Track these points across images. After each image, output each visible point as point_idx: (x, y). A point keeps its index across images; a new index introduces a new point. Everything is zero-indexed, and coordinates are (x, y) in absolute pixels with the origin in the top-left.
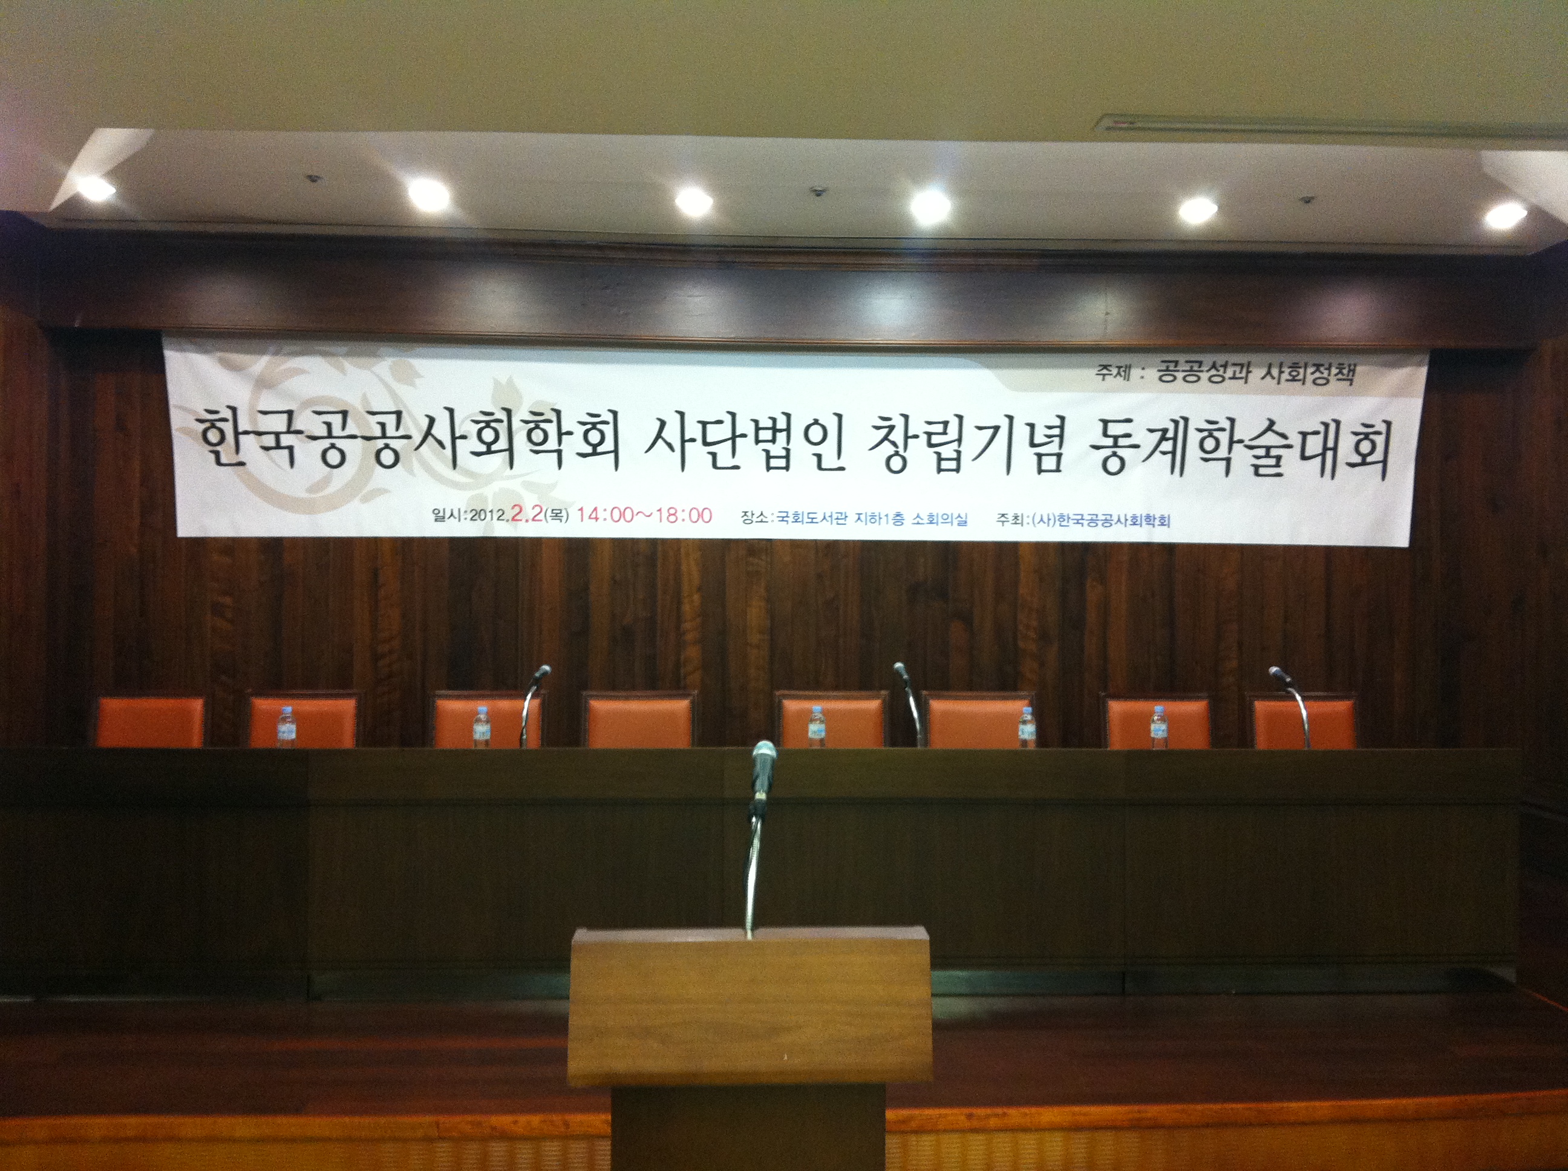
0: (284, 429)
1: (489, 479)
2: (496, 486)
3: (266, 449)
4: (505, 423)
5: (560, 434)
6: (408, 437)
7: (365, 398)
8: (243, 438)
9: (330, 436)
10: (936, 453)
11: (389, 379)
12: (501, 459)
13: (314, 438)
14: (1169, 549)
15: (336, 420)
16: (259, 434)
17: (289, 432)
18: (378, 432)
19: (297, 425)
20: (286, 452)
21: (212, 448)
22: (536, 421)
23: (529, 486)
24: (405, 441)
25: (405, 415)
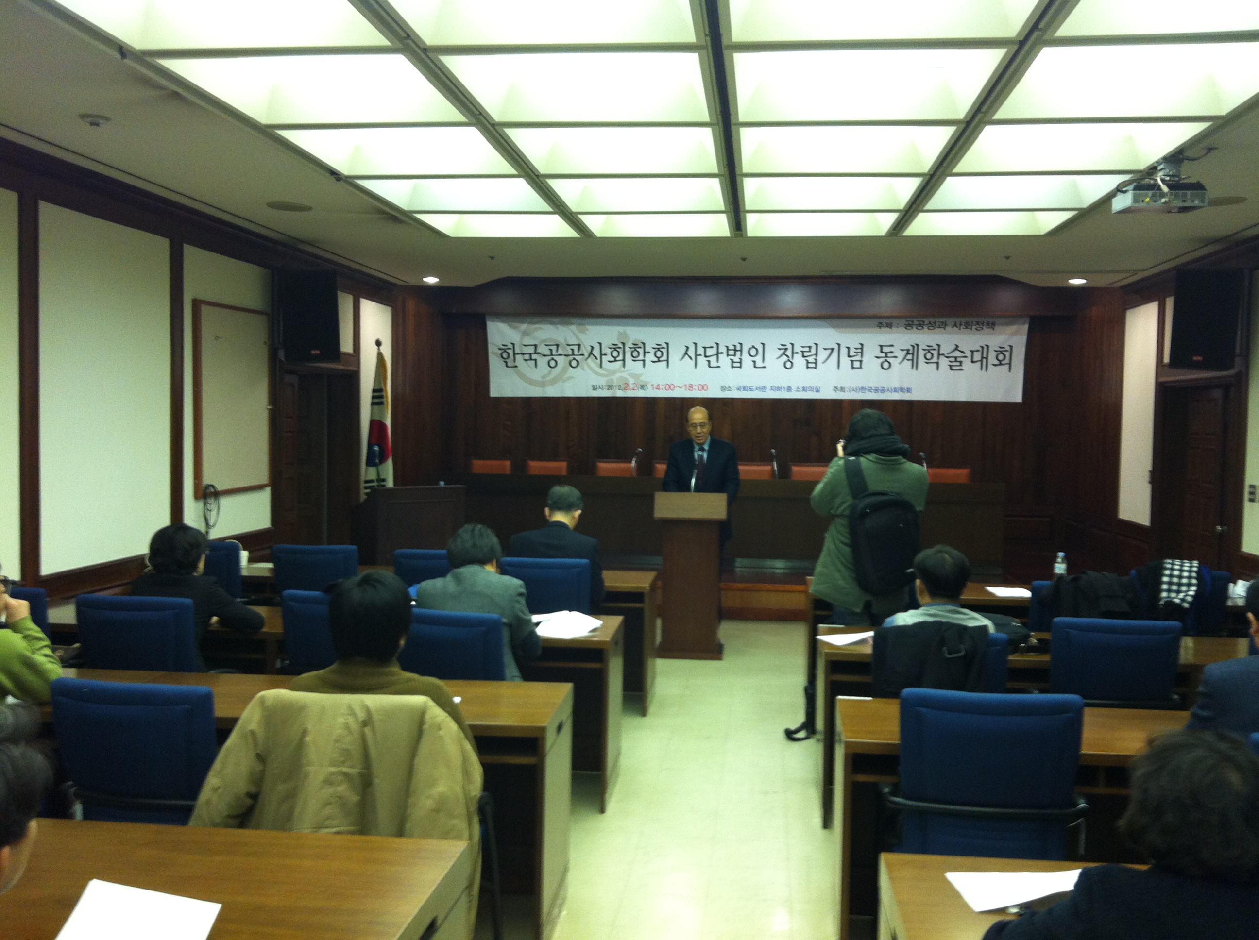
0: (534, 352)
1: (614, 372)
2: (618, 375)
3: (526, 360)
4: (623, 349)
5: (645, 353)
6: (583, 355)
7: (566, 339)
8: (517, 356)
9: (552, 355)
10: (806, 360)
11: (576, 331)
12: (621, 363)
13: (545, 356)
14: (910, 403)
15: (554, 348)
16: (523, 354)
17: (536, 353)
18: (570, 353)
19: (539, 350)
20: (533, 362)
21: (503, 360)
22: (635, 347)
23: (630, 375)
24: (581, 357)
25: (582, 347)
